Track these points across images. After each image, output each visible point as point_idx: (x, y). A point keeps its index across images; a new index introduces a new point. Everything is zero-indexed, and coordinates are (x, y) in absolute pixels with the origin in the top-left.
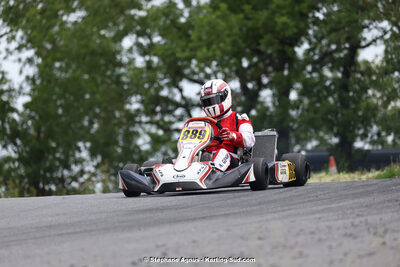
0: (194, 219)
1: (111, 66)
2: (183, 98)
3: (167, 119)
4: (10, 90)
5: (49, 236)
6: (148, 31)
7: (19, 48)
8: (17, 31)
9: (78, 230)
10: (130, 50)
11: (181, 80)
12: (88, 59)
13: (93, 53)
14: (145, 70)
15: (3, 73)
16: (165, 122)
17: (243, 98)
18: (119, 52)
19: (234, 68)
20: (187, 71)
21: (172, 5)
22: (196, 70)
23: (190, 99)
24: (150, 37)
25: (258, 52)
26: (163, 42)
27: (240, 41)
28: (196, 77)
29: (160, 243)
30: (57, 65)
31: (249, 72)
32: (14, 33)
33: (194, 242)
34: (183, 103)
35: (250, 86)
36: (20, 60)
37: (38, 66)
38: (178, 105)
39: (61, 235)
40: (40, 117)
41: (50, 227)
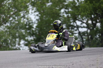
0: (80, 56)
1: (58, 17)
2: (77, 25)
3: (72, 30)
4: (32, 23)
5: (43, 59)
6: (68, 8)
7: (35, 12)
8: (34, 7)
9: (50, 58)
10: (63, 13)
11: (76, 20)
12: (52, 15)
13: (54, 13)
14: (67, 18)
15: (30, 18)
16: (72, 31)
17: (92, 25)
18: (60, 13)
19: (90, 18)
20: (77, 18)
21: (74, 1)
22: (80, 18)
23: (78, 25)
24: (68, 9)
25: (96, 14)
26: (72, 11)
27: (92, 11)
28: (80, 20)
29: (72, 62)
30: (44, 16)
31: (94, 19)
32: (33, 8)
33: (80, 61)
34: (77, 26)
35: (94, 22)
36: (35, 15)
37: (39, 16)
38: (75, 27)
39: (46, 59)
40: (40, 29)
41: (43, 57)
